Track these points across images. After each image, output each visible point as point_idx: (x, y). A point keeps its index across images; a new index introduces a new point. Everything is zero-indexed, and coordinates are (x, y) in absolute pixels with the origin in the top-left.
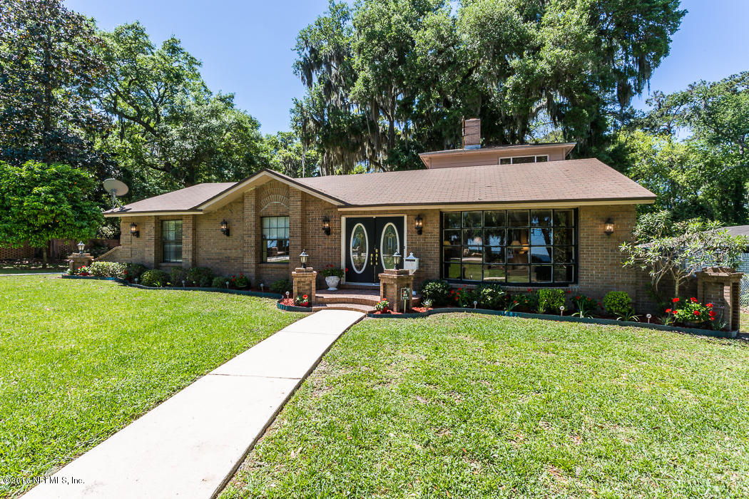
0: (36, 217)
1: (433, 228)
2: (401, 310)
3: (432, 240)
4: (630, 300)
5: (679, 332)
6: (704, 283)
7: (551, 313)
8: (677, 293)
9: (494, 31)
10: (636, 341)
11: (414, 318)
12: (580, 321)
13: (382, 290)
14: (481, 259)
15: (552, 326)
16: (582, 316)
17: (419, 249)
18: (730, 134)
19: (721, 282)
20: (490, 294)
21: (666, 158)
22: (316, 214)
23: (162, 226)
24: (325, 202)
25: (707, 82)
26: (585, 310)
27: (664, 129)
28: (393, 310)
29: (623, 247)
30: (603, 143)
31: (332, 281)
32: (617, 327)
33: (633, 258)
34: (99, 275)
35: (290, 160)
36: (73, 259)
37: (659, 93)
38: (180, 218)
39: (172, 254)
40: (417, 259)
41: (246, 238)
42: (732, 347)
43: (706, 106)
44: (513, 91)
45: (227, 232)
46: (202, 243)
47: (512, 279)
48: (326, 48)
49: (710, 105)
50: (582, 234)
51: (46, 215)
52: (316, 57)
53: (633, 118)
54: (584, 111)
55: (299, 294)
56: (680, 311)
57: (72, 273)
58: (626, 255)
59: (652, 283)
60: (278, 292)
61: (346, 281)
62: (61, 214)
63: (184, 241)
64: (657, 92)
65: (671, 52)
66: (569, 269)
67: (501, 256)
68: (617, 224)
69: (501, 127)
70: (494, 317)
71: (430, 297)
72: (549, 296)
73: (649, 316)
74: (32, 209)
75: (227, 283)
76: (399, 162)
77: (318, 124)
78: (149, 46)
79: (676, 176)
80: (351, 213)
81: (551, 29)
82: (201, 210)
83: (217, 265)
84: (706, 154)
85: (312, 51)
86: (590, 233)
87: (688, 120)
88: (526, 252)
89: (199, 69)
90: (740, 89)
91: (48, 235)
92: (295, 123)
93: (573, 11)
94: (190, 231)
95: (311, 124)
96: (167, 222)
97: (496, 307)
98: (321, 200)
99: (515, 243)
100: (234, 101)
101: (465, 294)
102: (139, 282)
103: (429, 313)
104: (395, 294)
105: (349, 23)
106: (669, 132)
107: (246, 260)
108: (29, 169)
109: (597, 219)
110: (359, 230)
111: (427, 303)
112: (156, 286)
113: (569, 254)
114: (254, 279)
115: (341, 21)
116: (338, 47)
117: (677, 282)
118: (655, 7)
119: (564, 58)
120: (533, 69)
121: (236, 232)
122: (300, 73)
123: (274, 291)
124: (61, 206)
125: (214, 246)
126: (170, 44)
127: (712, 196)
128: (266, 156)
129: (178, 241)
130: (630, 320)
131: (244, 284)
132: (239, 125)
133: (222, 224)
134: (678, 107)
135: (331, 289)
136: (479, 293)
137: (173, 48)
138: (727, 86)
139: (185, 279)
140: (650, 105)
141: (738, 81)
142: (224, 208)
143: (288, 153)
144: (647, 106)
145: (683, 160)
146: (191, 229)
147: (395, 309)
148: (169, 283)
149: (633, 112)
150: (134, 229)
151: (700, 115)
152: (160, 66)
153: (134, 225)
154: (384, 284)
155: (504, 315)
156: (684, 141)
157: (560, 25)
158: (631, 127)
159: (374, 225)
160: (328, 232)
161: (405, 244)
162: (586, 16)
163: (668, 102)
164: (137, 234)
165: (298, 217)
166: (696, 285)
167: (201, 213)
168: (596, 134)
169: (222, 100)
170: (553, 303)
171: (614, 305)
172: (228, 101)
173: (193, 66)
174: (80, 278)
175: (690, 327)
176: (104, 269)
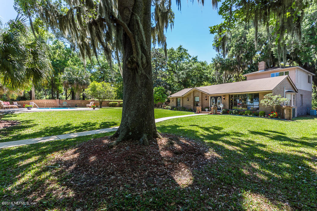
0: (156, 98)
1: (227, 98)
3: (227, 101)
17: (224, 103)
20: (234, 111)
22: (204, 96)
23: (177, 99)
24: (205, 94)
31: (207, 109)
34: (167, 109)
36: (163, 106)
38: (180, 98)
39: (179, 105)
41: (192, 101)
45: (188, 100)
46: (184, 102)
47: (243, 109)
51: (158, 97)
55: (198, 111)
56: (271, 115)
73: (266, 116)
75: (188, 110)
80: (211, 96)
82: (184, 96)
83: (186, 107)
89: (187, 52)
91: (158, 101)
95: (219, 64)
101: (230, 112)
102: (173, 110)
104: (213, 111)
107: (191, 106)
110: (213, 99)
111: (221, 113)
112: (176, 110)
114: (193, 109)
121: (190, 100)
124: (160, 96)
125: (186, 103)
129: (180, 102)
135: (206, 111)
136: (232, 111)
137: (180, 49)
139: (181, 109)
142: (188, 95)
146: (182, 100)
147: (213, 113)
148: (178, 110)
153: (172, 99)
159: (216, 98)
160: (207, 99)
161: (222, 102)
164: (173, 101)
165: (201, 97)
169: (194, 59)
174: (164, 109)
176: (168, 108)
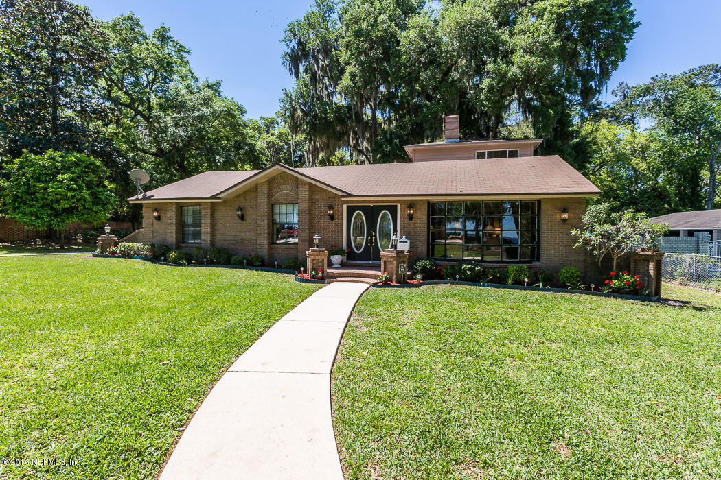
0: (58, 202)
1: (422, 215)
2: (399, 282)
3: (421, 225)
4: (579, 273)
5: (614, 297)
6: (635, 260)
7: (518, 284)
8: (614, 268)
9: (471, 36)
10: (579, 302)
11: (410, 287)
12: (540, 290)
13: (382, 266)
14: (461, 241)
15: (518, 293)
16: (541, 287)
17: (410, 233)
18: (688, 125)
19: (647, 259)
20: (469, 269)
21: (629, 147)
22: (321, 202)
23: (181, 212)
24: (330, 192)
25: (668, 75)
26: (544, 281)
27: (629, 119)
28: (392, 282)
29: (574, 232)
30: (567, 138)
31: (336, 259)
32: (568, 295)
33: (581, 240)
34: (125, 255)
35: (274, 145)
36: (102, 240)
37: (624, 84)
38: (199, 204)
39: (190, 236)
40: (408, 241)
41: (259, 223)
42: (649, 307)
43: (666, 99)
44: (489, 91)
45: (242, 218)
46: (219, 226)
47: (487, 258)
48: (314, 42)
49: (669, 97)
50: (543, 221)
51: (68, 200)
52: (303, 50)
53: (598, 109)
54: (550, 110)
55: (314, 269)
56: (615, 282)
57: (102, 253)
58: (576, 239)
59: (597, 260)
60: (290, 269)
61: (347, 259)
62: (81, 199)
63: (203, 225)
64: (623, 83)
65: (627, 57)
66: (533, 249)
67: (477, 238)
68: (571, 213)
69: (477, 120)
70: (472, 287)
71: (421, 272)
72: (516, 271)
73: (592, 286)
74: (56, 194)
75: (245, 261)
76: (383, 151)
77: (305, 114)
78: (144, 36)
79: (637, 165)
80: (352, 202)
81: (523, 36)
82: (220, 198)
83: (232, 246)
84: (665, 143)
85: (300, 43)
86: (549, 220)
87: (650, 111)
88: (498, 235)
89: (187, 57)
90: (698, 82)
91: (68, 218)
92: (283, 112)
93: (541, 21)
94: (209, 216)
95: (299, 113)
96: (186, 208)
97: (474, 280)
98: (326, 190)
99: (489, 227)
100: (221, 88)
101: (449, 270)
102: (165, 260)
103: (421, 285)
104: (394, 269)
105: (335, 16)
106: (633, 122)
107: (259, 242)
108: (51, 158)
109: (555, 209)
110: (358, 216)
111: (419, 276)
112: (181, 264)
113: (533, 237)
114: (267, 257)
115: (327, 15)
116: (325, 42)
117: (615, 259)
118: (612, 19)
119: (533, 64)
120: (506, 73)
121: (250, 217)
122: (288, 64)
123: (287, 268)
124: (81, 193)
125: (230, 230)
126: (160, 32)
127: (670, 183)
128: (253, 142)
129: (197, 224)
130: (578, 289)
131: (260, 262)
132: (228, 113)
133: (238, 210)
134: (641, 98)
135: (335, 266)
136: (461, 269)
137: (163, 37)
138: (686, 80)
139: (206, 258)
140: (616, 96)
141: (696, 75)
142: (239, 196)
143: (271, 137)
144: (613, 96)
145: (644, 149)
146: (209, 214)
147: (394, 281)
148: (193, 261)
149: (599, 104)
150: (156, 214)
151: (660, 106)
152: (154, 55)
153: (156, 210)
154: (385, 261)
155: (481, 286)
156: (646, 130)
157: (530, 33)
158: (597, 118)
159: (372, 212)
160: (332, 217)
161: (398, 229)
162: (553, 26)
163: (632, 93)
164: (158, 218)
165: (306, 205)
166: (630, 261)
167: (220, 200)
168: (561, 129)
169: (209, 87)
170: (519, 276)
171: (566, 277)
172: (215, 87)
173: (182, 53)
174: (110, 257)
175: (622, 294)
176: (131, 249)
